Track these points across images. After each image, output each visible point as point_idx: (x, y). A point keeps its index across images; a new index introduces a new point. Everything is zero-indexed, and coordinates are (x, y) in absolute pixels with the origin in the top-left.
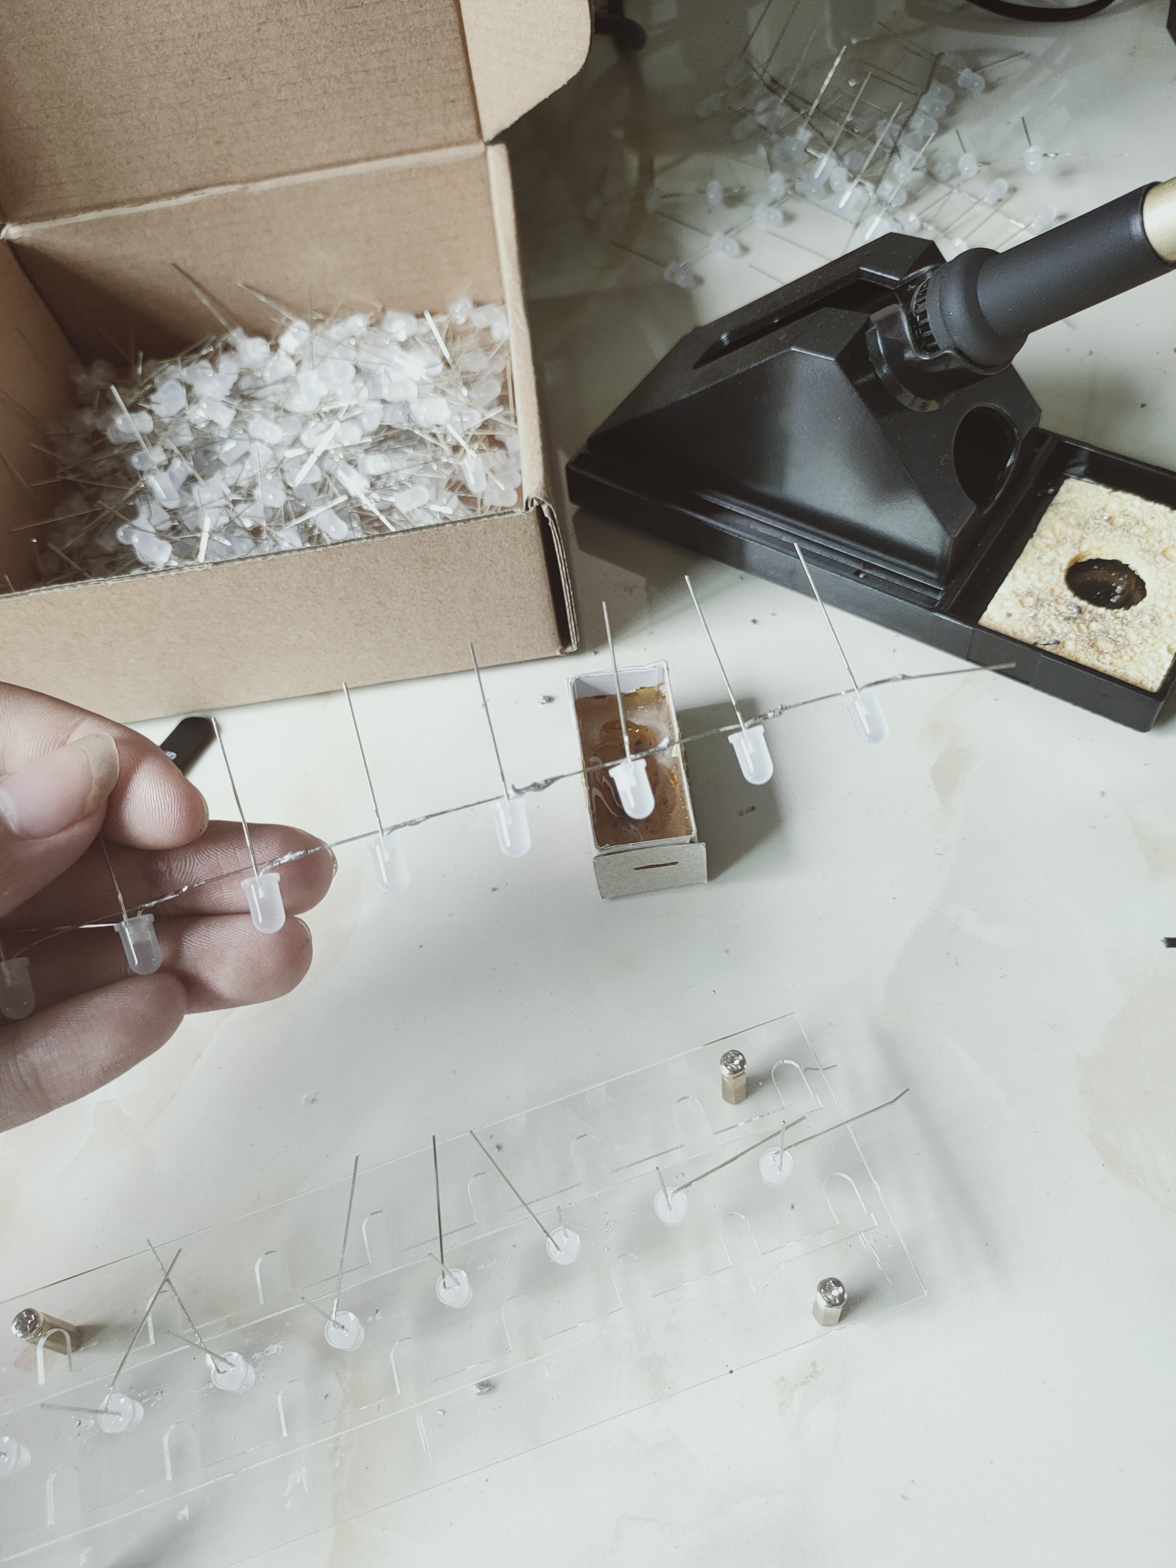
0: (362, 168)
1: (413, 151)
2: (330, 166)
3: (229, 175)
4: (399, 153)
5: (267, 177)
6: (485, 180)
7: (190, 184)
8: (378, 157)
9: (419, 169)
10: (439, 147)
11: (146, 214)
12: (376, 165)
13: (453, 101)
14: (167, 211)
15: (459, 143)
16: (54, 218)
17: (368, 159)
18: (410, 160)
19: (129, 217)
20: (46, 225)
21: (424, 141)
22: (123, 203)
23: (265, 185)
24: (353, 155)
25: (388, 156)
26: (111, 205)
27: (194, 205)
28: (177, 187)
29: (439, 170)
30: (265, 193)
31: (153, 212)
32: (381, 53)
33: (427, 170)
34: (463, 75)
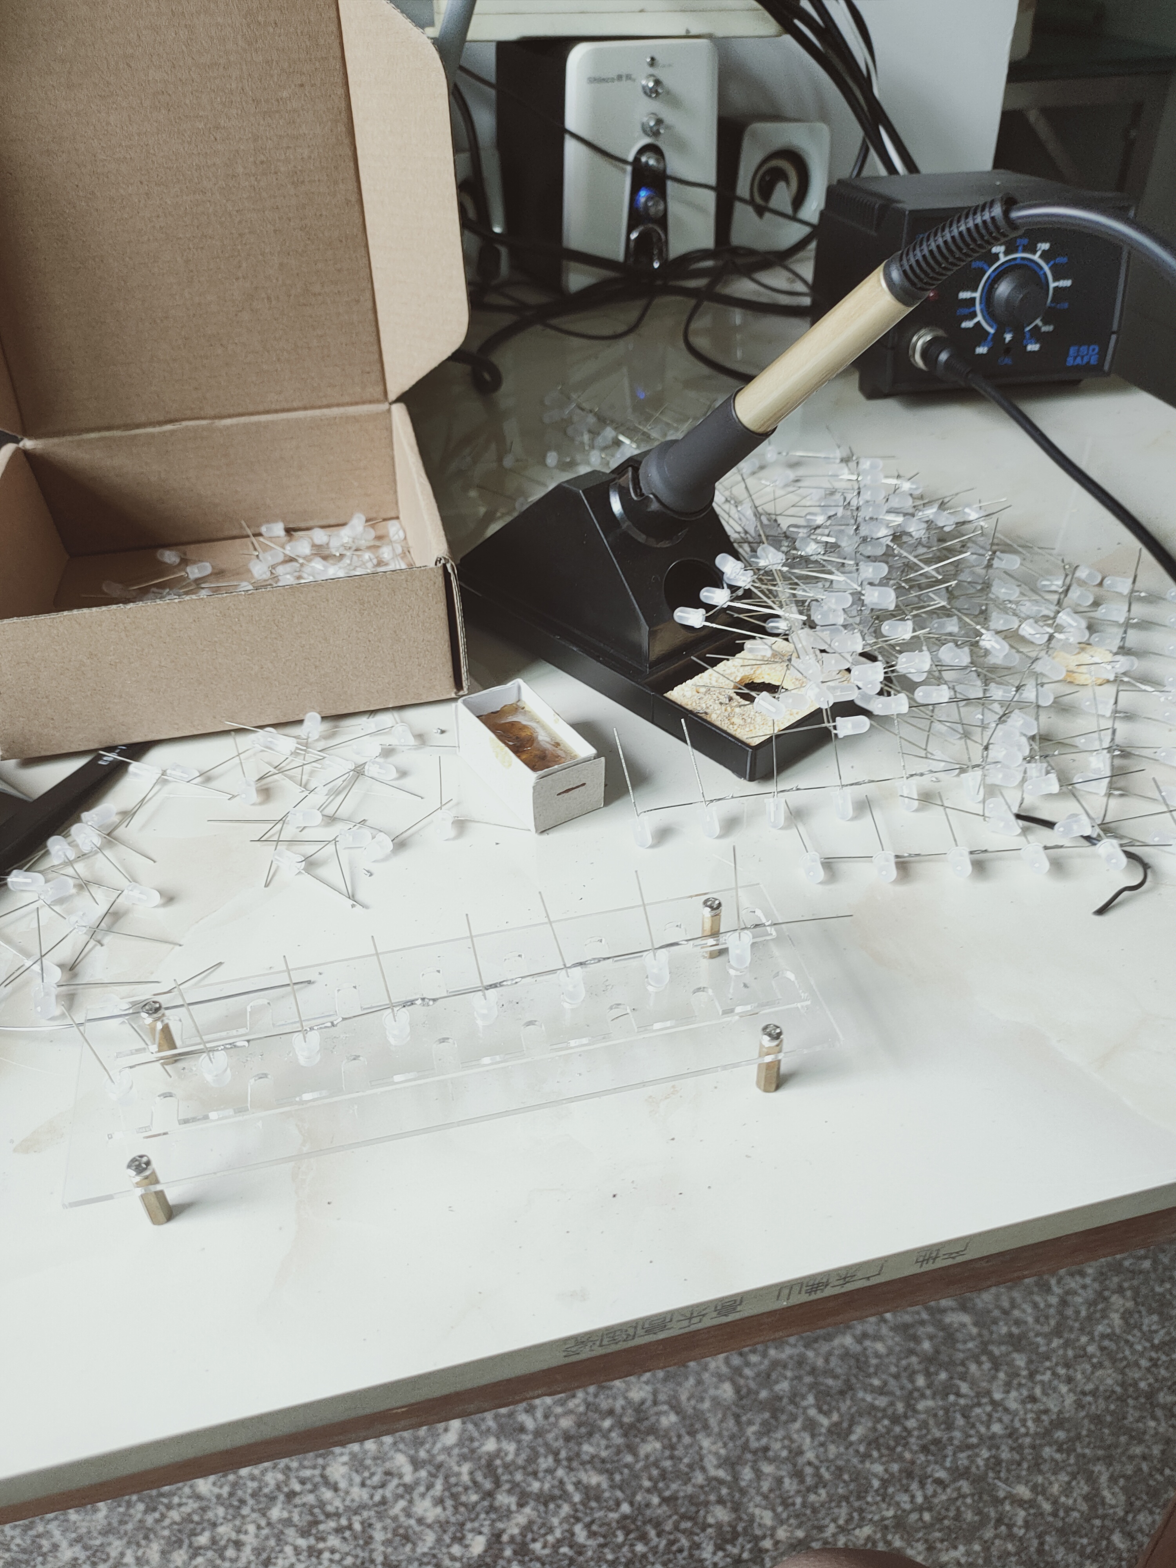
0: (301, 414)
1: (338, 405)
2: (276, 411)
3: (202, 413)
4: (328, 406)
5: (230, 416)
6: (389, 429)
7: (172, 417)
8: (313, 407)
9: (341, 418)
10: (357, 403)
11: (136, 436)
12: (310, 413)
13: (368, 373)
14: (153, 436)
15: (371, 402)
16: (64, 435)
17: (305, 408)
18: (336, 411)
19: (121, 438)
20: (56, 440)
21: (347, 399)
22: (118, 428)
23: (228, 422)
24: (295, 405)
25: (320, 407)
26: (109, 428)
27: (172, 432)
28: (162, 418)
29: (356, 419)
30: (227, 428)
31: (140, 435)
32: (321, 336)
33: (348, 419)
34: (377, 356)
